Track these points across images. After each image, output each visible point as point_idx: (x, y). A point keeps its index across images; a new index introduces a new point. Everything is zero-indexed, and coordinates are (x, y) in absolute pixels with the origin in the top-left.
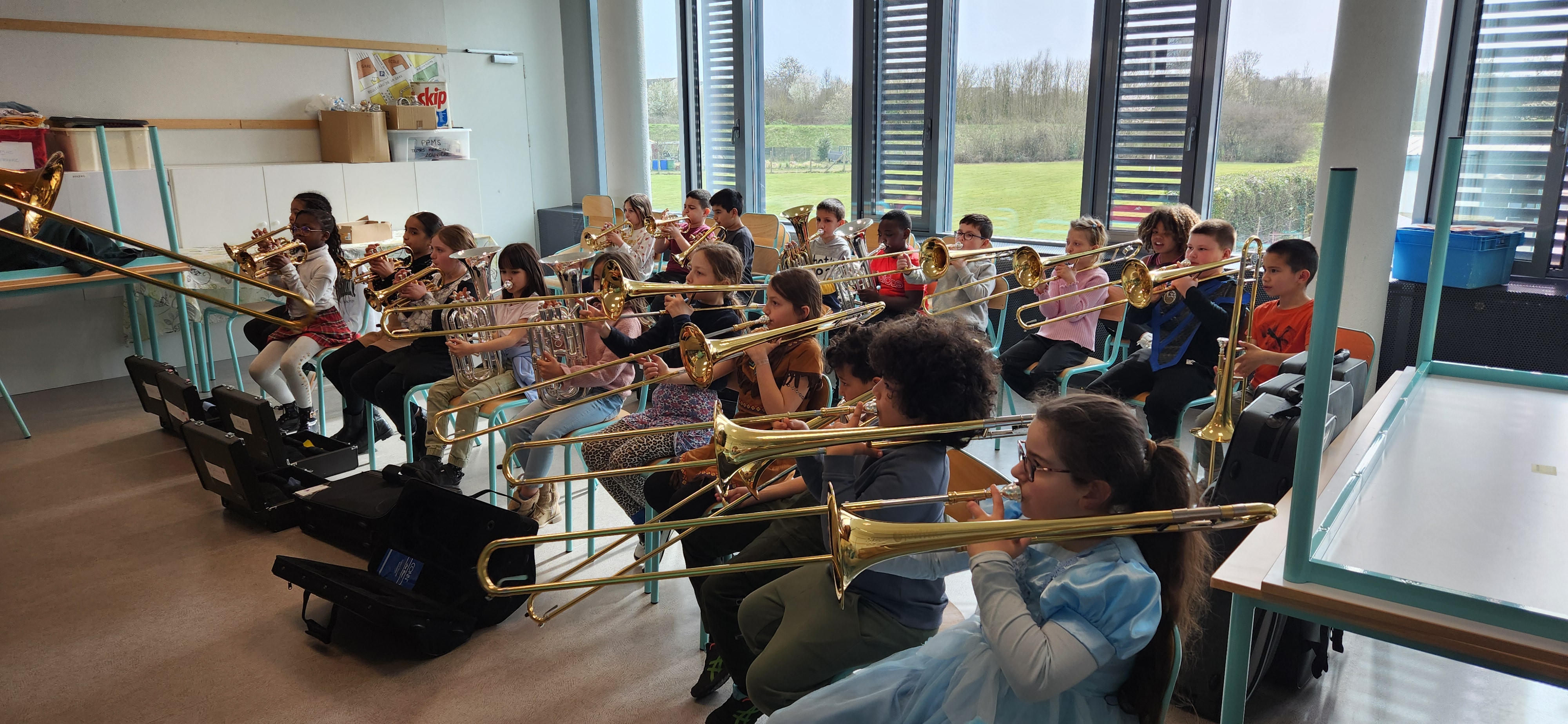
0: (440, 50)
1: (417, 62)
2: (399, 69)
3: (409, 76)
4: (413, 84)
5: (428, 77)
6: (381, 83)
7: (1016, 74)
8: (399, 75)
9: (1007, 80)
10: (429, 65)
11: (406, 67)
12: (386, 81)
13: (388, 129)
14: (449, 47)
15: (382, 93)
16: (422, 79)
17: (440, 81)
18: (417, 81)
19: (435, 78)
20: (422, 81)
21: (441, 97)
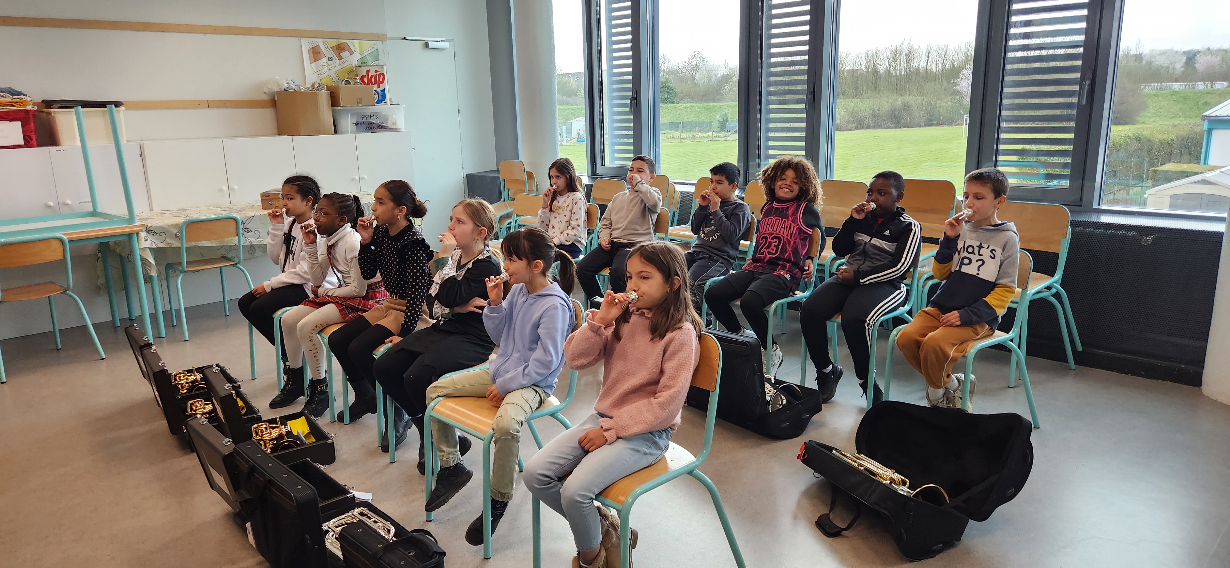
0: (381, 38)
1: (360, 48)
2: (346, 54)
3: (354, 60)
4: (356, 68)
5: (370, 60)
6: (330, 67)
7: (884, 57)
8: (345, 59)
9: (875, 62)
10: (371, 51)
11: (351, 53)
12: (334, 65)
13: (332, 106)
14: (389, 35)
15: (331, 76)
16: (365, 63)
17: (380, 64)
18: (360, 65)
19: (377, 62)
20: (365, 65)
21: (380, 78)
